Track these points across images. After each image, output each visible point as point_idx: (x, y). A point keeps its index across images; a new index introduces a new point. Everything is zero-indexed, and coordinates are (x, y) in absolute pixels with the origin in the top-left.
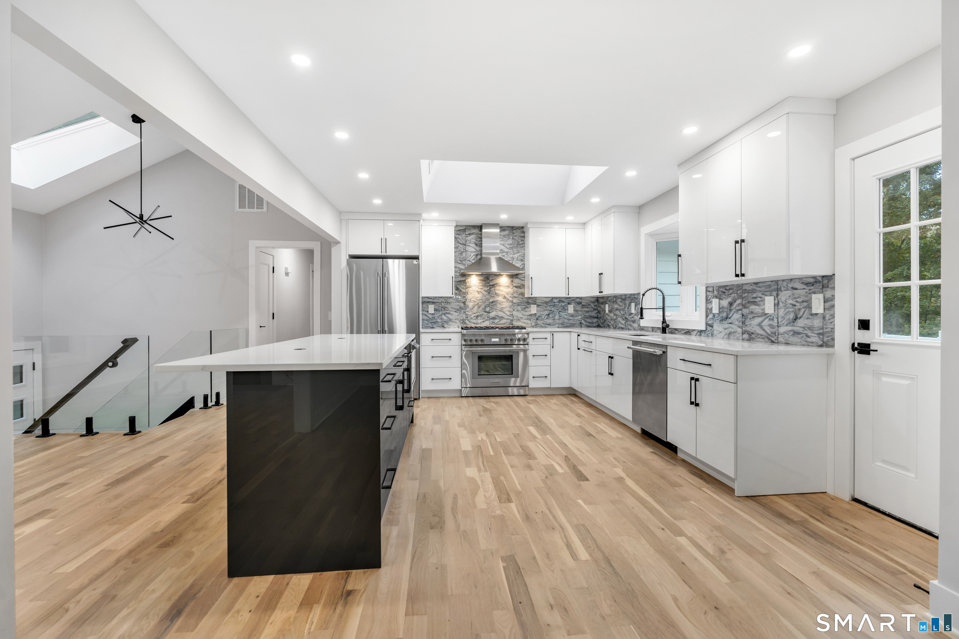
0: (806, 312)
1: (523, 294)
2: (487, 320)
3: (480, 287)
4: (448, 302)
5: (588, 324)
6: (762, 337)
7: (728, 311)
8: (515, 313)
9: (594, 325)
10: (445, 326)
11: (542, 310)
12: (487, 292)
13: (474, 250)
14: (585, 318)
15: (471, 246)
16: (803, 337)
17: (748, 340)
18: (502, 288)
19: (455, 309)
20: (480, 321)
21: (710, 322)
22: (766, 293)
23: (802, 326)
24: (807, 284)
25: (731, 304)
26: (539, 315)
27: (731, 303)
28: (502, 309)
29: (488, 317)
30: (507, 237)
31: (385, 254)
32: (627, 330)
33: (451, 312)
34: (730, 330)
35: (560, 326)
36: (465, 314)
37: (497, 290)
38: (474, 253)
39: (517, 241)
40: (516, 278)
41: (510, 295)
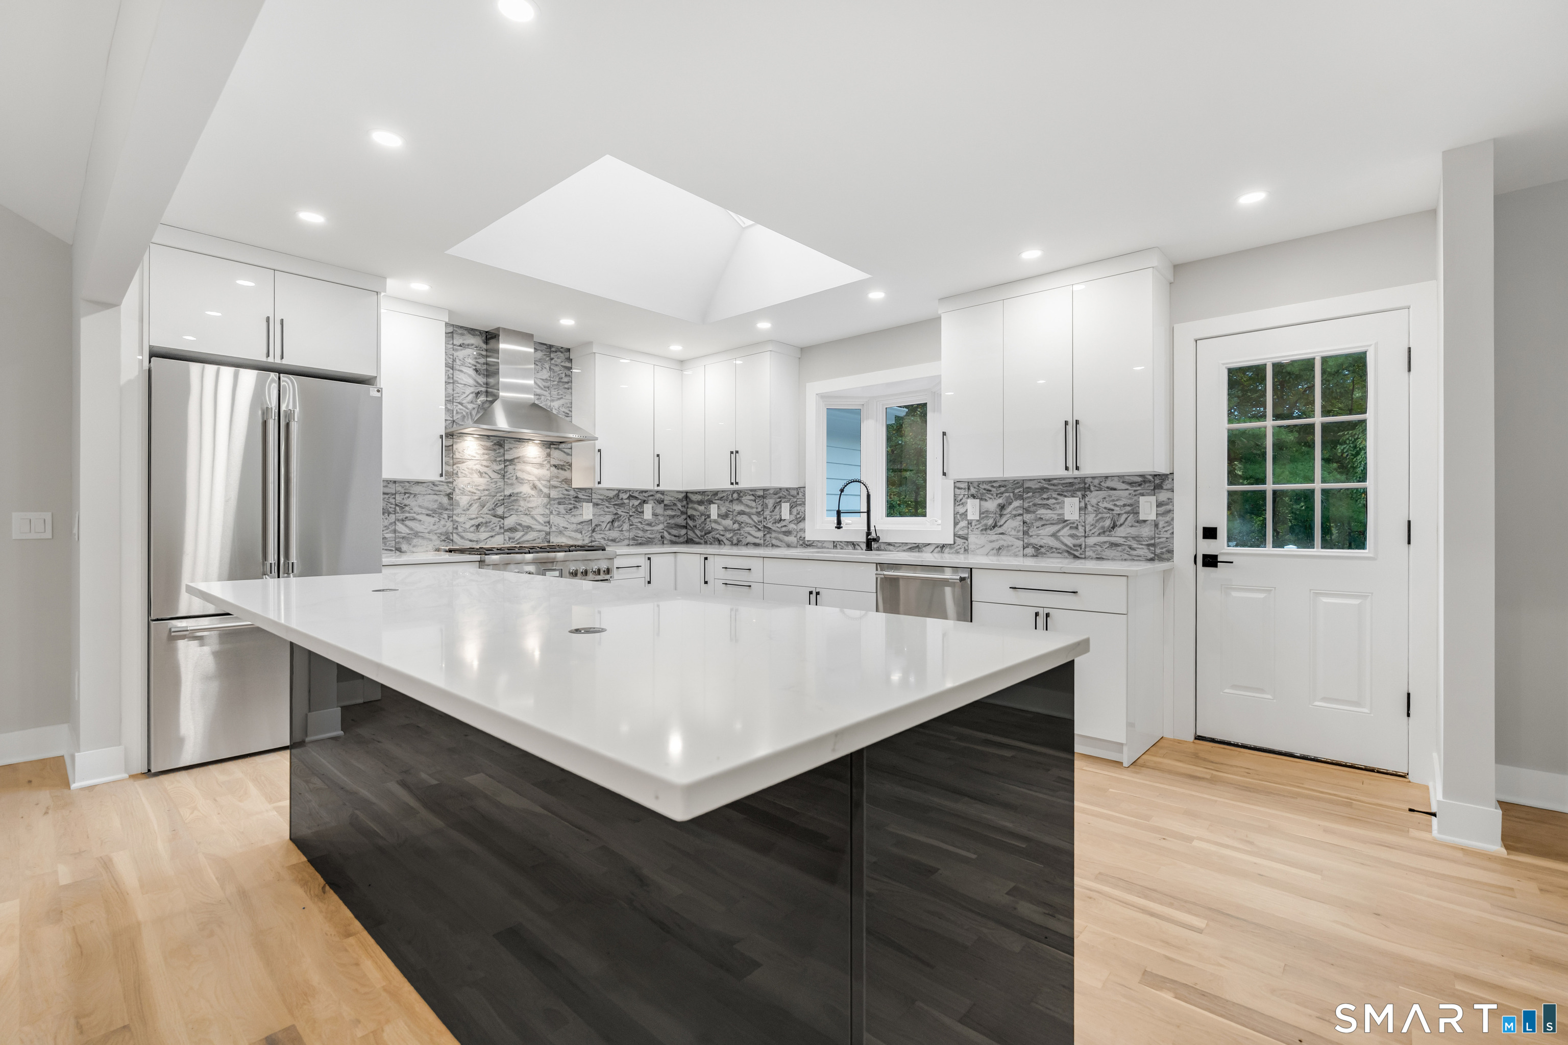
0: (1129, 518)
1: (568, 481)
2: (498, 534)
3: (485, 463)
4: (411, 493)
5: (673, 539)
6: (1058, 551)
7: (996, 517)
8: (554, 519)
9: (682, 540)
10: (404, 547)
11: (603, 513)
12: (498, 473)
13: (471, 382)
14: (670, 527)
15: (465, 373)
16: (1124, 550)
17: (1033, 556)
18: (529, 468)
19: (428, 509)
20: (483, 535)
21: (961, 533)
22: (1066, 494)
23: (1124, 535)
24: (1131, 484)
25: (1002, 507)
26: (597, 523)
27: (1002, 505)
28: (529, 511)
29: (500, 528)
30: (539, 364)
31: (278, 360)
32: (771, 548)
33: (419, 517)
34: (1001, 543)
35: (631, 542)
36: (452, 521)
37: (520, 470)
38: (472, 389)
39: (559, 374)
40: (555, 449)
41: (544, 482)
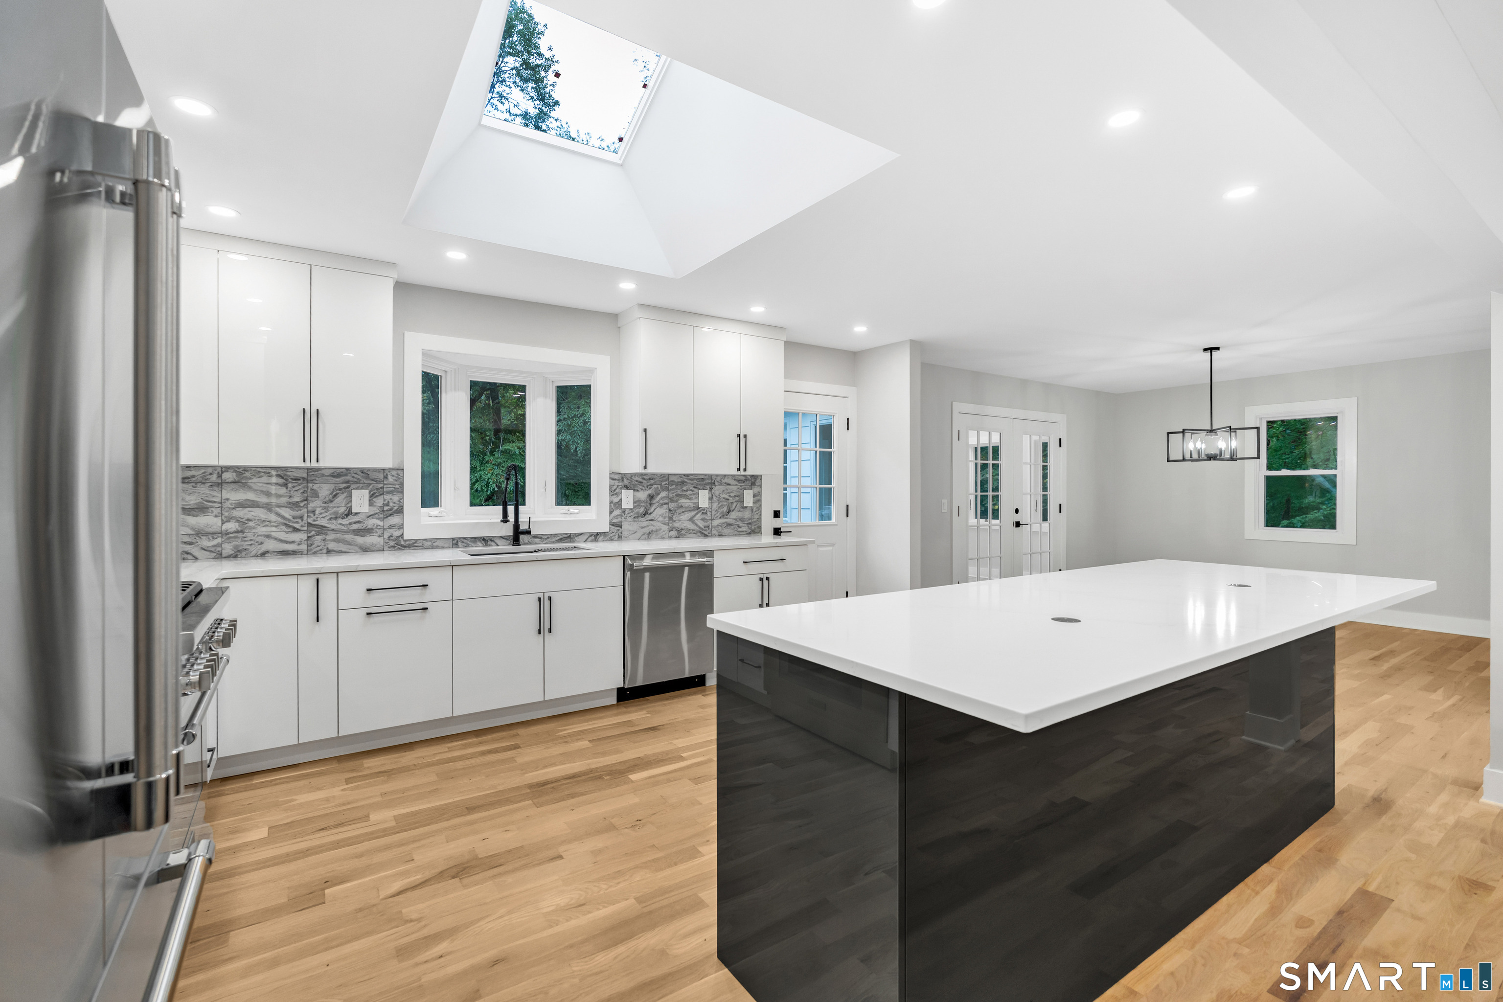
0: (738, 506)
6: (695, 532)
7: (647, 505)
16: (735, 528)
17: (676, 537)
21: (616, 521)
22: (699, 487)
23: (734, 518)
24: (739, 481)
25: (651, 497)
27: (652, 495)
34: (651, 528)
